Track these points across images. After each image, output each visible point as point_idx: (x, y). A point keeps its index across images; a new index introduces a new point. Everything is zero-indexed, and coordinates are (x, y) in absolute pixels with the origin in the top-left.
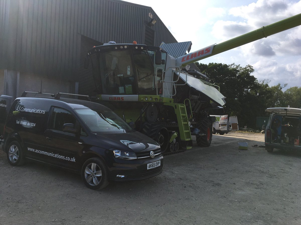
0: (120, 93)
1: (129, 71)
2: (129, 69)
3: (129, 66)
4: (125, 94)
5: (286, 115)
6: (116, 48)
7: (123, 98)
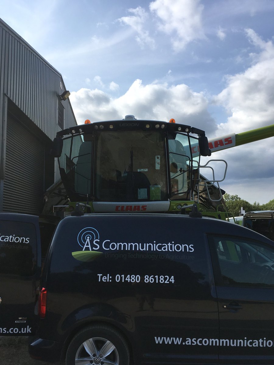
0: (139, 198)
1: (158, 163)
2: (158, 161)
3: (159, 156)
4: (148, 200)
5: (271, 218)
6: (148, 126)
7: (146, 206)
